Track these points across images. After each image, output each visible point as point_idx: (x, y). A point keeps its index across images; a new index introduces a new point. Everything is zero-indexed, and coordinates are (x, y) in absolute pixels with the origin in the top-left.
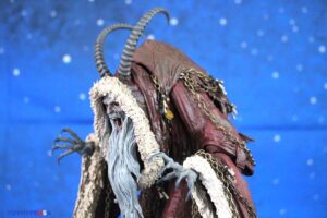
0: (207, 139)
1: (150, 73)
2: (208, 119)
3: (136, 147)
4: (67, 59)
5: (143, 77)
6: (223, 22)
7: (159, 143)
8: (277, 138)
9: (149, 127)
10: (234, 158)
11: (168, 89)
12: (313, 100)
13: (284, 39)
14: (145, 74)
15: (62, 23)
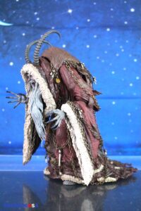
0: (76, 93)
1: (49, 61)
2: (76, 83)
3: (41, 96)
4: (11, 64)
5: (45, 63)
6: (88, 46)
7: (53, 94)
8: (114, 103)
9: (47, 87)
10: (87, 103)
11: (58, 68)
12: (131, 85)
13: (117, 55)
14: (47, 62)
15: (9, 46)
